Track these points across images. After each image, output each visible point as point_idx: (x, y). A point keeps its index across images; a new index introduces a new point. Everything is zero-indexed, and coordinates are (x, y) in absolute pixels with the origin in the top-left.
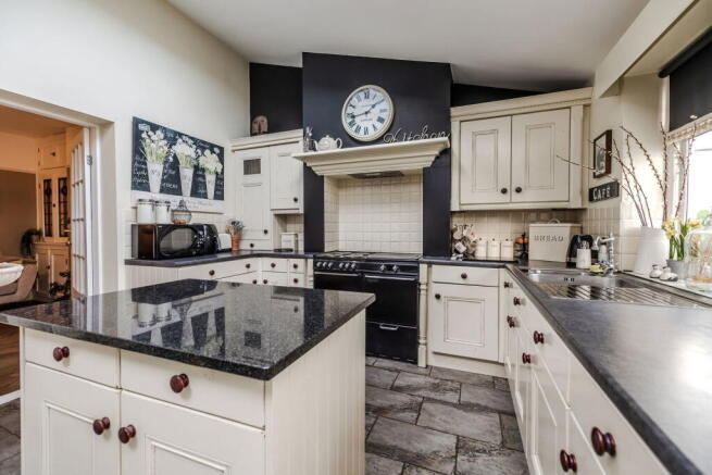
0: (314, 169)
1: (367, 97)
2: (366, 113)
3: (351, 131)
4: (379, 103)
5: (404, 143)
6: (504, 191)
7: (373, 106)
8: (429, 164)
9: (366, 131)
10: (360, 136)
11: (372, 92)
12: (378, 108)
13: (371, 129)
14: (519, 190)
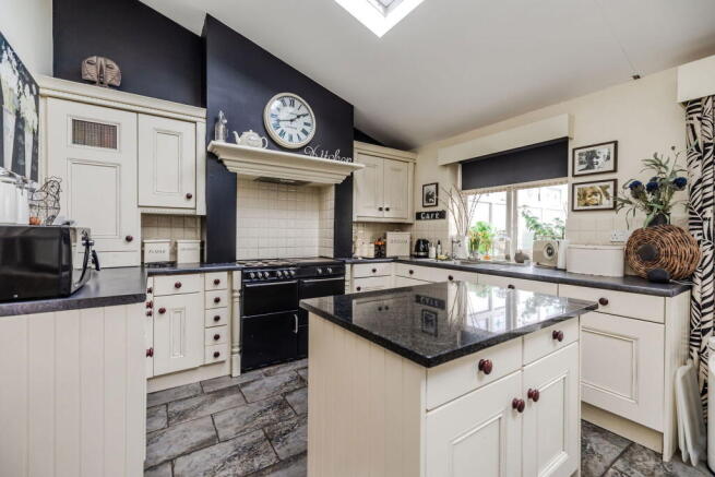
0: (226, 163)
1: (292, 104)
2: (292, 121)
3: (275, 134)
4: (304, 116)
5: (321, 159)
6: (381, 209)
7: (298, 117)
8: (340, 182)
9: (291, 138)
10: (284, 141)
11: (297, 104)
12: (302, 120)
13: (295, 138)
14: (387, 209)
